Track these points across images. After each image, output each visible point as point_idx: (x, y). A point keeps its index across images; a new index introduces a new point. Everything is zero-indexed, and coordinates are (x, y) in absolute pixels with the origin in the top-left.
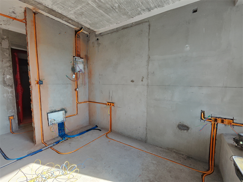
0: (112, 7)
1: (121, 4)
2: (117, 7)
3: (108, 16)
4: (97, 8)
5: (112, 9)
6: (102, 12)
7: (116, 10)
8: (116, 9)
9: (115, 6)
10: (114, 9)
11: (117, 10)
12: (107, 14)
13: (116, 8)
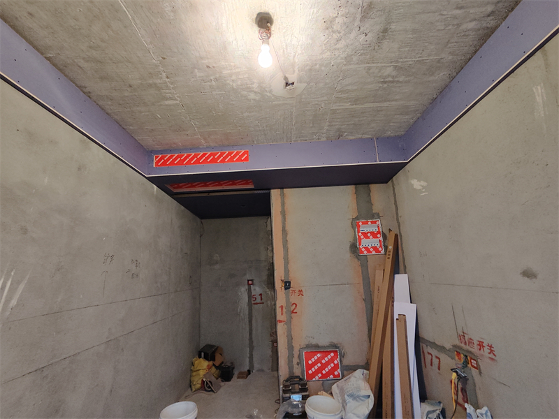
0: (385, 82)
1: (397, 62)
2: (394, 73)
3: (394, 103)
4: (354, 106)
5: (385, 85)
6: (372, 105)
7: (398, 81)
8: (396, 77)
9: (389, 75)
10: (393, 82)
11: (401, 79)
12: (385, 101)
13: (393, 77)
